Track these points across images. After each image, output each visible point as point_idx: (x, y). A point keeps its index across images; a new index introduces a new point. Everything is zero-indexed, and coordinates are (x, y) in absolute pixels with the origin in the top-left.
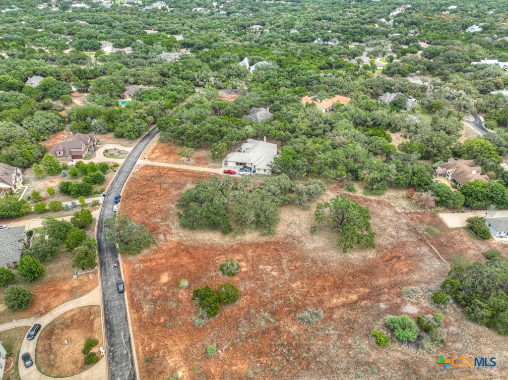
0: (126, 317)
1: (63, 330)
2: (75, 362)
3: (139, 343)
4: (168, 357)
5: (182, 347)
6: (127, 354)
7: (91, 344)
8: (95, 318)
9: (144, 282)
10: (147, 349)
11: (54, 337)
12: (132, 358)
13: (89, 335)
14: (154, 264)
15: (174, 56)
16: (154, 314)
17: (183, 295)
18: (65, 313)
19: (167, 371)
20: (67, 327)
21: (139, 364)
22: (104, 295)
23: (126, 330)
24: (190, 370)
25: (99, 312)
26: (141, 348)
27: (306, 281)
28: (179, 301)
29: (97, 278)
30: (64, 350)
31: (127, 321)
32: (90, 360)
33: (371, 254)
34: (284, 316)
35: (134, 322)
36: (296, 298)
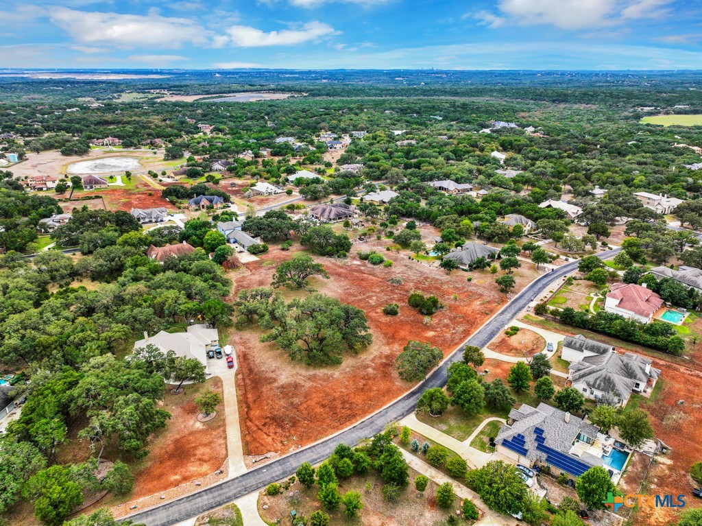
0: (478, 333)
1: (521, 350)
2: (524, 333)
7: (509, 334)
11: (530, 349)
13: (507, 339)
17: (434, 320)
19: (483, 307)
20: (516, 349)
23: (485, 329)
30: (526, 341)
32: (515, 330)
35: (476, 328)
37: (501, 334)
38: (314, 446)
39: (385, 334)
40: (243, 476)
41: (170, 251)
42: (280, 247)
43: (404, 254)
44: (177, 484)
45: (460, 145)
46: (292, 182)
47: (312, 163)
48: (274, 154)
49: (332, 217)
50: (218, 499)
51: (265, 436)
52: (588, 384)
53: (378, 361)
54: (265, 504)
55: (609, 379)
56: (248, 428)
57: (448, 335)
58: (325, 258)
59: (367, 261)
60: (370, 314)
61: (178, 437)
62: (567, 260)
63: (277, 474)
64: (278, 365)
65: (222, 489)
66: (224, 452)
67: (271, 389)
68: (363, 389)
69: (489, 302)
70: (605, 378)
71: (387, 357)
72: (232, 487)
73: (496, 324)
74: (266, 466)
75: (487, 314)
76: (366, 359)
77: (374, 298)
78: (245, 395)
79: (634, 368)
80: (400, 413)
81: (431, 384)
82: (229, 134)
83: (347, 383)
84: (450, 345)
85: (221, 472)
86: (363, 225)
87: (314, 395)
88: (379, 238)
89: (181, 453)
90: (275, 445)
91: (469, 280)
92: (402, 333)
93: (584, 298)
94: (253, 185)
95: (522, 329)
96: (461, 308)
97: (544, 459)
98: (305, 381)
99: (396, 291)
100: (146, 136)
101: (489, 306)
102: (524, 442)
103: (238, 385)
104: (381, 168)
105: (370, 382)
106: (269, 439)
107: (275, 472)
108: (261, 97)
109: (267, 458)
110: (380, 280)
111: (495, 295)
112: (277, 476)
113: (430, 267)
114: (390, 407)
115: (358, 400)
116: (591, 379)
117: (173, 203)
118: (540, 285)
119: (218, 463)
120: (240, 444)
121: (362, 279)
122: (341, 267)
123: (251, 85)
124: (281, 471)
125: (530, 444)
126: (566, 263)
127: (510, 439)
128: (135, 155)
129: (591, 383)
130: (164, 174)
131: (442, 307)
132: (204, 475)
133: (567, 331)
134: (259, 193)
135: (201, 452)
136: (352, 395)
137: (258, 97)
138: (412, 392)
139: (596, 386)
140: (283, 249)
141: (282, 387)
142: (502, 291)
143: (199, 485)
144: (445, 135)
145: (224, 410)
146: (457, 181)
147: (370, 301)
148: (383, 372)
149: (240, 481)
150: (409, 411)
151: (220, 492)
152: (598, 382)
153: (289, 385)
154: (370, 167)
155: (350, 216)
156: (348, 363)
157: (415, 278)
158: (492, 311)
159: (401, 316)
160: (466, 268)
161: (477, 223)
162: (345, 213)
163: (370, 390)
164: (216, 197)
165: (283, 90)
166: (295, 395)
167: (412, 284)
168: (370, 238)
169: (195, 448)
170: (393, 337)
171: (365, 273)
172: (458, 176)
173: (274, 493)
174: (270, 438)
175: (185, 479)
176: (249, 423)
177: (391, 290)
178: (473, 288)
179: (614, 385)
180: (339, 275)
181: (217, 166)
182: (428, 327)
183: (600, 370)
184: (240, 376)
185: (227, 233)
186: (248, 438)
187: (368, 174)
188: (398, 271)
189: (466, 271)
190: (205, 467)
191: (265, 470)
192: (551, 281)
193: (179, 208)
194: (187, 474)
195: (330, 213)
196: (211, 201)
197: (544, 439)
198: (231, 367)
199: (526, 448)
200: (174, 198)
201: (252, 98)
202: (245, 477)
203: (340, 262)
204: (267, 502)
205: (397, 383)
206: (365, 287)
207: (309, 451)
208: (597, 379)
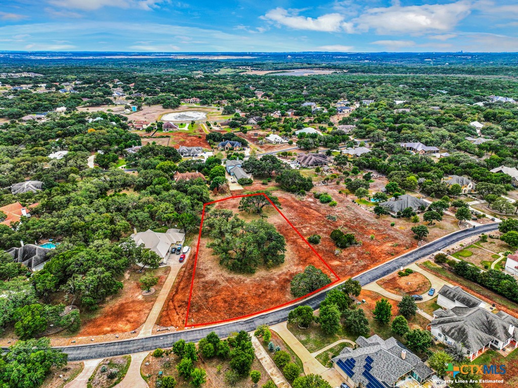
0: (375, 269)
1: (404, 290)
2: (415, 276)
5: (376, 247)
7: (401, 275)
8: (386, 280)
9: (345, 270)
11: (411, 290)
12: (395, 260)
13: (398, 278)
14: (326, 271)
17: (344, 253)
18: (394, 293)
19: (392, 248)
20: (400, 288)
21: (396, 257)
22: (367, 283)
23: (383, 267)
25: (380, 281)
30: (414, 283)
32: (409, 272)
35: (376, 265)
37: (395, 273)
38: (202, 330)
39: (300, 257)
40: (146, 338)
41: (186, 176)
42: (262, 182)
43: (351, 197)
44: (105, 333)
45: (446, 115)
46: (297, 135)
47: (320, 122)
48: (296, 114)
49: (310, 164)
50: (123, 350)
51: (175, 314)
52: (443, 331)
53: (283, 277)
54: (148, 361)
55: (464, 330)
56: (168, 306)
57: (349, 267)
58: (289, 194)
59: (318, 200)
60: (298, 240)
61: (124, 302)
62: (493, 220)
63: (168, 343)
64: (212, 266)
65: (129, 344)
66: (144, 319)
67: (198, 282)
68: (260, 295)
69: (399, 246)
70: (460, 329)
71: (291, 275)
72: (135, 344)
73: (395, 265)
74: (164, 335)
75: (392, 255)
76: (275, 273)
77: (308, 228)
78: (179, 283)
79: (497, 326)
80: (276, 319)
81: (313, 302)
82: (274, 98)
83: (251, 289)
84: (346, 275)
85: (135, 332)
86: (331, 172)
87: (224, 292)
88: (338, 183)
89: (120, 314)
90: (178, 322)
91: (393, 225)
92: (314, 259)
93: (490, 256)
94: (268, 136)
95: (415, 272)
96: (373, 246)
97: (366, 384)
98: (223, 281)
99: (328, 226)
100: (218, 98)
101: (398, 249)
102: (354, 366)
103: (179, 275)
104: (367, 129)
105: (268, 291)
106: (176, 317)
107: (168, 341)
108: (312, 72)
109: (167, 329)
110: (320, 215)
111: (409, 240)
112: (167, 344)
113: (365, 210)
114: (272, 313)
115: (252, 303)
116: (447, 327)
117: (210, 144)
118: (455, 238)
119: (137, 325)
120: (157, 316)
121: (307, 213)
122: (297, 202)
123: (308, 64)
124: (172, 342)
125: (358, 369)
126: (492, 222)
127: (344, 361)
128: (206, 110)
129: (446, 331)
130: (215, 124)
131: (356, 244)
132: (123, 331)
133: (457, 281)
134: (270, 142)
135: (131, 316)
136: (250, 298)
137: (310, 72)
138: (294, 306)
139: (450, 334)
140: (263, 184)
141: (206, 282)
142: (416, 238)
143: (117, 337)
144: (438, 106)
145: (161, 290)
146: (426, 144)
147: (303, 230)
148: (282, 285)
149: (143, 342)
150: (284, 320)
151: (127, 346)
152: (453, 331)
153: (212, 282)
154: (360, 128)
155: (326, 164)
156: (261, 273)
157: (349, 217)
158: (397, 253)
159: (320, 246)
160: (395, 215)
161: (422, 180)
162: (321, 162)
163: (265, 297)
164: (237, 142)
165: (329, 68)
166: (211, 290)
168: (331, 182)
169: (130, 312)
170: (305, 261)
171: (312, 209)
172: (428, 139)
173: (158, 355)
174: (178, 316)
175: (112, 331)
176: (171, 303)
177: (325, 224)
178: (393, 232)
179: (467, 337)
180: (292, 207)
181: (252, 121)
182: (336, 257)
183: (460, 321)
184: (184, 269)
185: (230, 168)
186: (164, 313)
187: (356, 133)
188: (338, 210)
189: (394, 217)
190: (128, 326)
191: (162, 338)
192: (467, 236)
193: (212, 148)
194: (115, 328)
195: (309, 160)
196: (233, 145)
197: (371, 368)
198: (181, 261)
199: (354, 371)
200: (212, 141)
201: (306, 73)
202: (147, 340)
203: (298, 198)
204: (151, 360)
205: (287, 296)
206: (306, 219)
207: (198, 332)
208: (453, 328)
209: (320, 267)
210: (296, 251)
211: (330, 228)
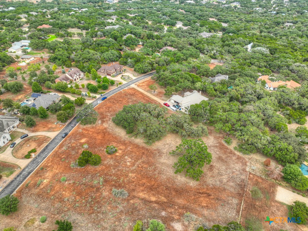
0: (54, 148)
1: (32, 141)
2: (23, 154)
3: (46, 161)
4: (49, 172)
5: (57, 171)
6: (39, 162)
7: (34, 151)
8: (45, 143)
9: (75, 138)
10: (46, 164)
11: (27, 142)
12: (39, 164)
13: (37, 147)
14: (86, 132)
15: (208, 35)
16: (64, 153)
18: (39, 135)
19: (43, 177)
20: (35, 141)
21: (38, 168)
22: (57, 136)
23: (49, 153)
24: (49, 182)
25: (48, 141)
26: (45, 162)
27: (139, 176)
28: (77, 153)
29: (62, 128)
30: (25, 148)
31: (53, 149)
32: (28, 156)
33: (193, 184)
34: (109, 186)
36: (123, 181)
37: (39, 151)
39: (109, 134)
75: (42, 168)
84: (72, 135)
92: (100, 137)
95: (22, 158)
148: (103, 115)
167: (105, 193)
170: (104, 133)
209: (91, 133)
210: (116, 137)
211: (111, 176)
